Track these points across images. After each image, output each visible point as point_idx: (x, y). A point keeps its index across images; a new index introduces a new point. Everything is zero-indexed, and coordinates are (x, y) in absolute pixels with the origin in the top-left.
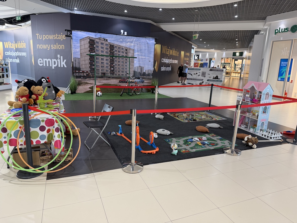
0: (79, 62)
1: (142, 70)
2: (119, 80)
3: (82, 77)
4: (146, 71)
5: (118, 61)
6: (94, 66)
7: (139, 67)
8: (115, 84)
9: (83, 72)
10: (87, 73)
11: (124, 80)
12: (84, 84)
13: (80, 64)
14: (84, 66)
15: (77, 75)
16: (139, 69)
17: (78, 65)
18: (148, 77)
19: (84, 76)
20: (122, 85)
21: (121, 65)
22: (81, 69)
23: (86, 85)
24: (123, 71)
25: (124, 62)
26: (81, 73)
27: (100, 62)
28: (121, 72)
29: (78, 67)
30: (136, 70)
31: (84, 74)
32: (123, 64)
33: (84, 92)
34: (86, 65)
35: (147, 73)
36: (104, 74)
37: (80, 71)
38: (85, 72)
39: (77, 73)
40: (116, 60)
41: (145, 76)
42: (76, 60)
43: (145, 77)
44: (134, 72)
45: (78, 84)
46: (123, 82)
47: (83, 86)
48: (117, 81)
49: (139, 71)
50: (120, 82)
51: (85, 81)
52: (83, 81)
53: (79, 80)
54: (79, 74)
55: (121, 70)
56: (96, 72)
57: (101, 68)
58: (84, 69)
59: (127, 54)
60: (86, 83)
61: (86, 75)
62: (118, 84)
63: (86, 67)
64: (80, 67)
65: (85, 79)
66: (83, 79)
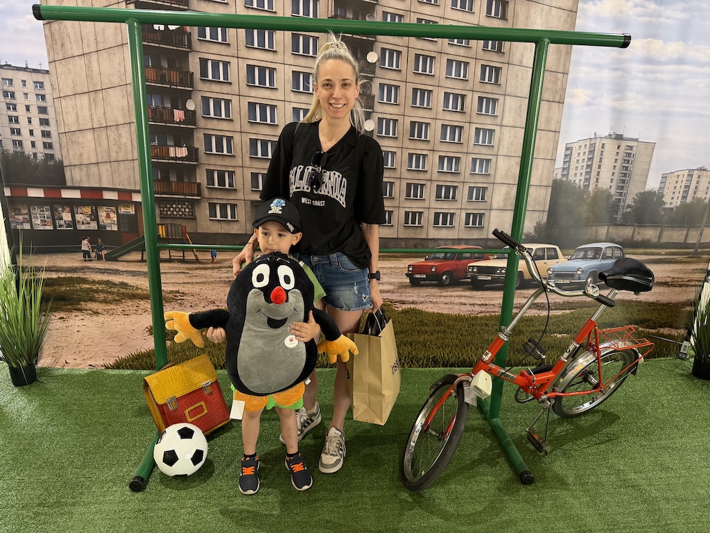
0: (43, 110)
1: (637, 169)
2: (405, 264)
3: (85, 245)
4: (671, 182)
5: (405, 93)
6: (178, 144)
7: (610, 146)
9: (93, 198)
10: (122, 210)
11: (450, 265)
12: (105, 301)
13: (52, 128)
14: (97, 143)
15: (40, 221)
16: (608, 163)
17: (38, 133)
18: (677, 236)
19: (99, 236)
20: (430, 308)
21: (434, 132)
22: (74, 176)
23: (119, 308)
24: (448, 180)
25: (472, 102)
26: (72, 204)
27: (239, 107)
28: (430, 192)
29: (41, 151)
30: (577, 177)
31: (102, 214)
32: (456, 119)
33: (112, 361)
34: (112, 134)
35: (672, 200)
37: (66, 194)
38: (107, 196)
39: (36, 211)
40: (390, 78)
41: (654, 223)
42: (17, 88)
43: (650, 234)
44: (558, 188)
45: (45, 299)
46: (441, 285)
47: (100, 319)
48: (392, 272)
49: (606, 180)
50: (415, 283)
51: (116, 279)
52: (98, 272)
53: (64, 265)
54: (54, 218)
55: (435, 176)
56: (206, 193)
57: (247, 162)
58: (94, 168)
59: (504, 18)
60: (122, 290)
61: (115, 228)
62: (394, 297)
63: (114, 149)
64: (58, 156)
65: (110, 258)
66: (99, 258)
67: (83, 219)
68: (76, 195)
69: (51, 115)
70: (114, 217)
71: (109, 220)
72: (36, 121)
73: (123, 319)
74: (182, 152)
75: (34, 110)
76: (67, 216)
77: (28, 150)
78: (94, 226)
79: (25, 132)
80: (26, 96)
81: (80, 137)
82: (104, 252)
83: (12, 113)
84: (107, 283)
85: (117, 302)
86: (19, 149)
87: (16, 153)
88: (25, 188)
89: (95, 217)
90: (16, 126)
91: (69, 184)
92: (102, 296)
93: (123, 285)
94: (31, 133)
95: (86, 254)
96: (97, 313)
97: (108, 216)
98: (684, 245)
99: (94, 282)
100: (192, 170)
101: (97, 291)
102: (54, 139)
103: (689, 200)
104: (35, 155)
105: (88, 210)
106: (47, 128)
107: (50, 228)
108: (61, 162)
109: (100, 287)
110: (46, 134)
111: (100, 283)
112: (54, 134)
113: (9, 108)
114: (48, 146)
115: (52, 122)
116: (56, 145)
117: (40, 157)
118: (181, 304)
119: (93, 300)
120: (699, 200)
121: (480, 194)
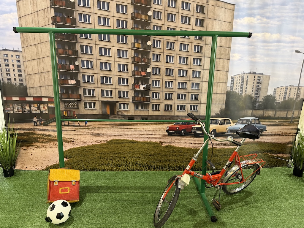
0: (19, 66)
1: (263, 86)
2: (165, 126)
3: (35, 119)
4: (278, 91)
5: (163, 57)
6: (72, 79)
7: (251, 77)
8: (153, 140)
9: (38, 100)
10: (50, 105)
11: (185, 127)
12: (42, 142)
13: (23, 73)
14: (40, 79)
15: (17, 110)
16: (250, 84)
17: (17, 75)
18: (283, 114)
19: (40, 116)
20: (176, 145)
21: (176, 72)
22: (31, 92)
23: (48, 145)
24: (182, 92)
25: (191, 60)
26: (30, 103)
27: (96, 64)
28: (175, 96)
29: (18, 82)
30: (237, 90)
31: (42, 107)
32: (184, 67)
33: (45, 167)
34: (46, 75)
35: (279, 99)
36: (112, 105)
37: (28, 99)
38: (44, 99)
39: (16, 106)
40: (157, 51)
41: (272, 109)
42: (9, 58)
43: (270, 113)
44: (229, 95)
45: (18, 141)
46: (181, 135)
47: (40, 149)
48: (160, 130)
49: (250, 90)
50: (170, 134)
51: (47, 133)
52: (40, 130)
53: (26, 128)
54: (23, 109)
55: (177, 90)
56: (83, 98)
57: (100, 85)
58: (39, 89)
59: (203, 26)
60: (49, 138)
61: (47, 112)
62: (161, 140)
63: (47, 81)
64: (24, 84)
65: (45, 125)
66: (40, 124)
67: (34, 109)
68: (32, 99)
69: (22, 68)
70: (46, 108)
71: (44, 109)
72: (16, 71)
73: (49, 149)
74: (74, 82)
75: (16, 66)
76: (28, 108)
77: (13, 82)
78: (38, 112)
79: (12, 75)
80: (13, 61)
81: (33, 77)
82: (42, 122)
83: (7, 67)
84: (43, 135)
85: (47, 142)
86: (9, 82)
87: (8, 83)
88: (12, 97)
89: (39, 108)
90: (9, 73)
91: (29, 95)
92: (41, 140)
93: (50, 135)
94: (14, 75)
95: (35, 123)
96: (39, 147)
97: (44, 108)
98: (286, 118)
99: (38, 134)
100: (78, 89)
101: (39, 138)
102: (23, 77)
103: (287, 99)
104: (16, 84)
105: (36, 105)
106: (20, 73)
107: (21, 112)
108: (26, 86)
109: (41, 136)
110: (20, 76)
111: (41, 135)
112: (23, 75)
113: (6, 66)
114: (21, 80)
115: (23, 71)
116: (24, 80)
117: (18, 84)
118: (73, 144)
119: (38, 142)
120: (291, 99)
121: (195, 97)
